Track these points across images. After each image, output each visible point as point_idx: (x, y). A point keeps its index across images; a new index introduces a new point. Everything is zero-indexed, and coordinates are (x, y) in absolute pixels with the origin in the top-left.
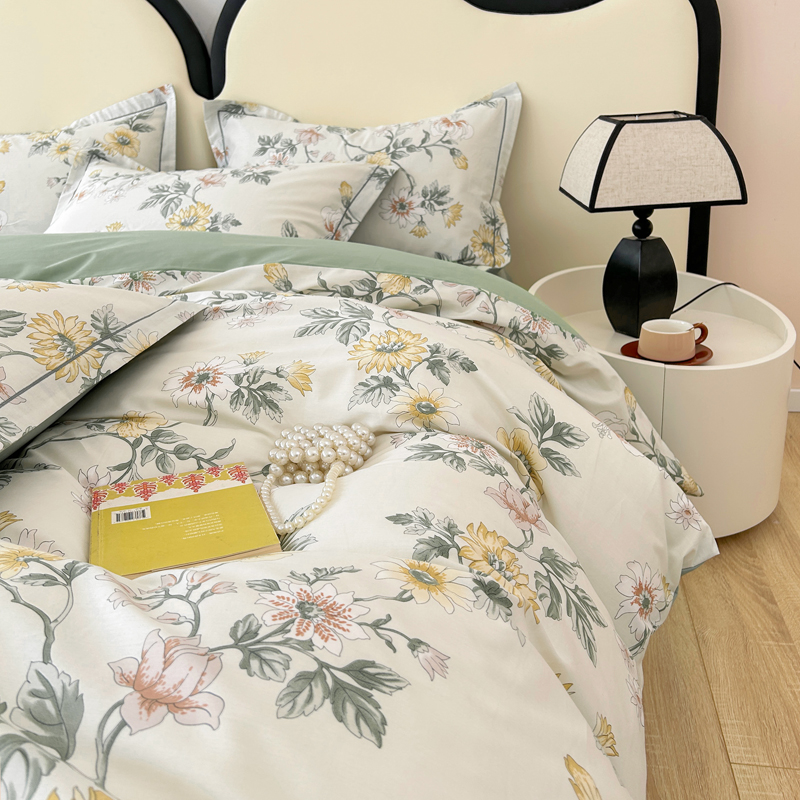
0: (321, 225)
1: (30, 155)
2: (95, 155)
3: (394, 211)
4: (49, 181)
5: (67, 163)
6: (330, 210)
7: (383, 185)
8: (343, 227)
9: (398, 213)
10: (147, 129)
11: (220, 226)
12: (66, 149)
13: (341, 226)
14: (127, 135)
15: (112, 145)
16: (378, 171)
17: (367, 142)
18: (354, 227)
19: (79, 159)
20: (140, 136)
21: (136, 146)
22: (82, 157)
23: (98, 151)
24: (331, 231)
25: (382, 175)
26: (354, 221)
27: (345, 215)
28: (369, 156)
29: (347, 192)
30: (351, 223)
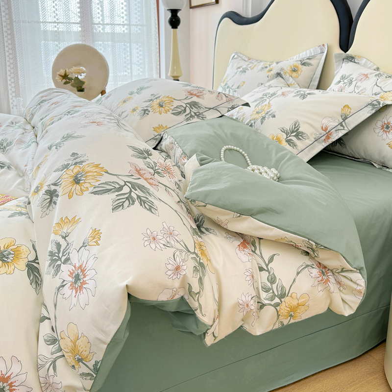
0: (319, 126)
1: (259, 71)
2: (279, 75)
3: (382, 129)
4: (258, 84)
5: (268, 77)
6: (330, 119)
7: (374, 111)
8: (336, 131)
9: (384, 131)
10: (309, 64)
11: (267, 116)
12: (271, 70)
13: (334, 129)
14: (297, 67)
15: (288, 71)
16: (375, 103)
17: (387, 85)
18: (344, 132)
19: (272, 76)
20: (304, 67)
21: (299, 73)
22: (273, 75)
23: (280, 73)
24: (325, 131)
25: (376, 105)
26: (346, 128)
27: (341, 124)
28: (383, 94)
29: (347, 111)
30: (344, 129)
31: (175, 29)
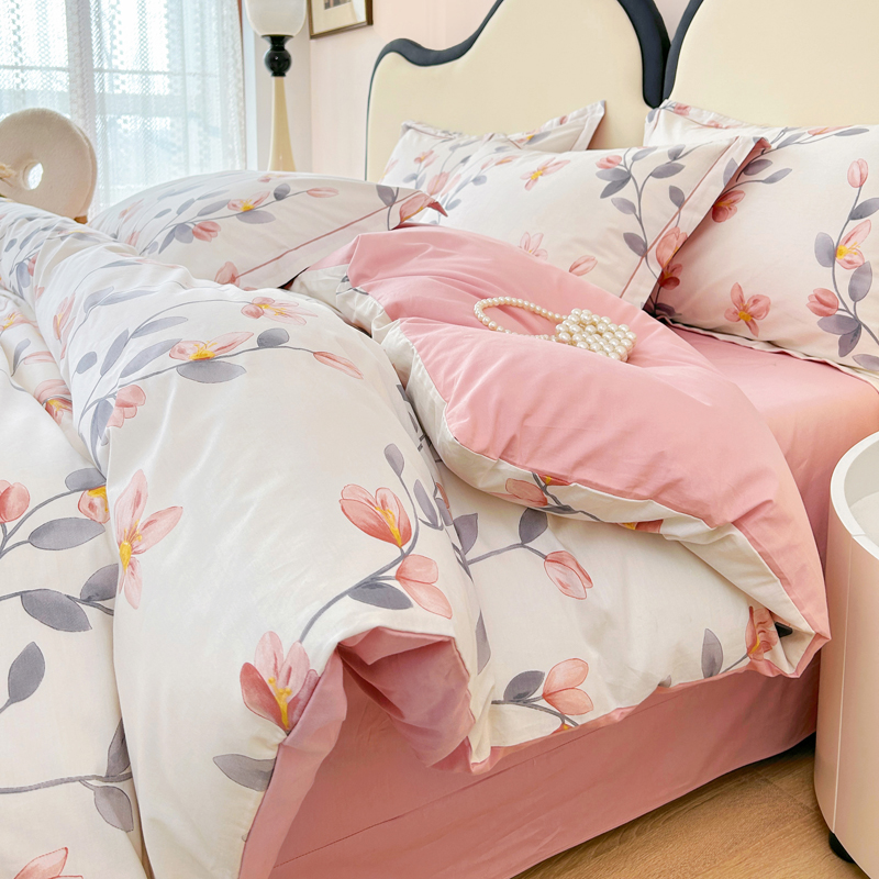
31: (279, 78)
